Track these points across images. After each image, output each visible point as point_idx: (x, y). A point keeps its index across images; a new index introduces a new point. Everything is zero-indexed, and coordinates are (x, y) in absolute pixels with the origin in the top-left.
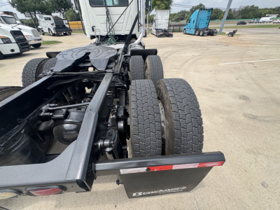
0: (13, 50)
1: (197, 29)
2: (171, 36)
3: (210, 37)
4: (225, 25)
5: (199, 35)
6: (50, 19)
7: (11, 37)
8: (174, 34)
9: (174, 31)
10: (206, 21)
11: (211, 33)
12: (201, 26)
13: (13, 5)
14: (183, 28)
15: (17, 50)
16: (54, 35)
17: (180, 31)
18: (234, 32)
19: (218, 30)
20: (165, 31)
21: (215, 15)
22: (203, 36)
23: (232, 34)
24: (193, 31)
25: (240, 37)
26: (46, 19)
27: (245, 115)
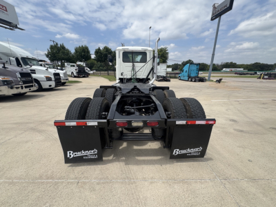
0: (50, 86)
1: (189, 77)
2: (169, 81)
3: (200, 83)
4: (212, 75)
5: (191, 81)
6: (74, 66)
7: (53, 77)
8: (172, 80)
9: (171, 77)
10: (196, 72)
11: (202, 80)
12: (193, 75)
13: (47, 56)
14: (178, 76)
15: (53, 85)
16: (75, 77)
17: (175, 78)
18: (221, 80)
19: (207, 78)
20: (164, 77)
21: (203, 67)
22: (195, 81)
23: (219, 81)
24: (187, 78)
25: (226, 84)
26: (72, 66)
27: (235, 130)
